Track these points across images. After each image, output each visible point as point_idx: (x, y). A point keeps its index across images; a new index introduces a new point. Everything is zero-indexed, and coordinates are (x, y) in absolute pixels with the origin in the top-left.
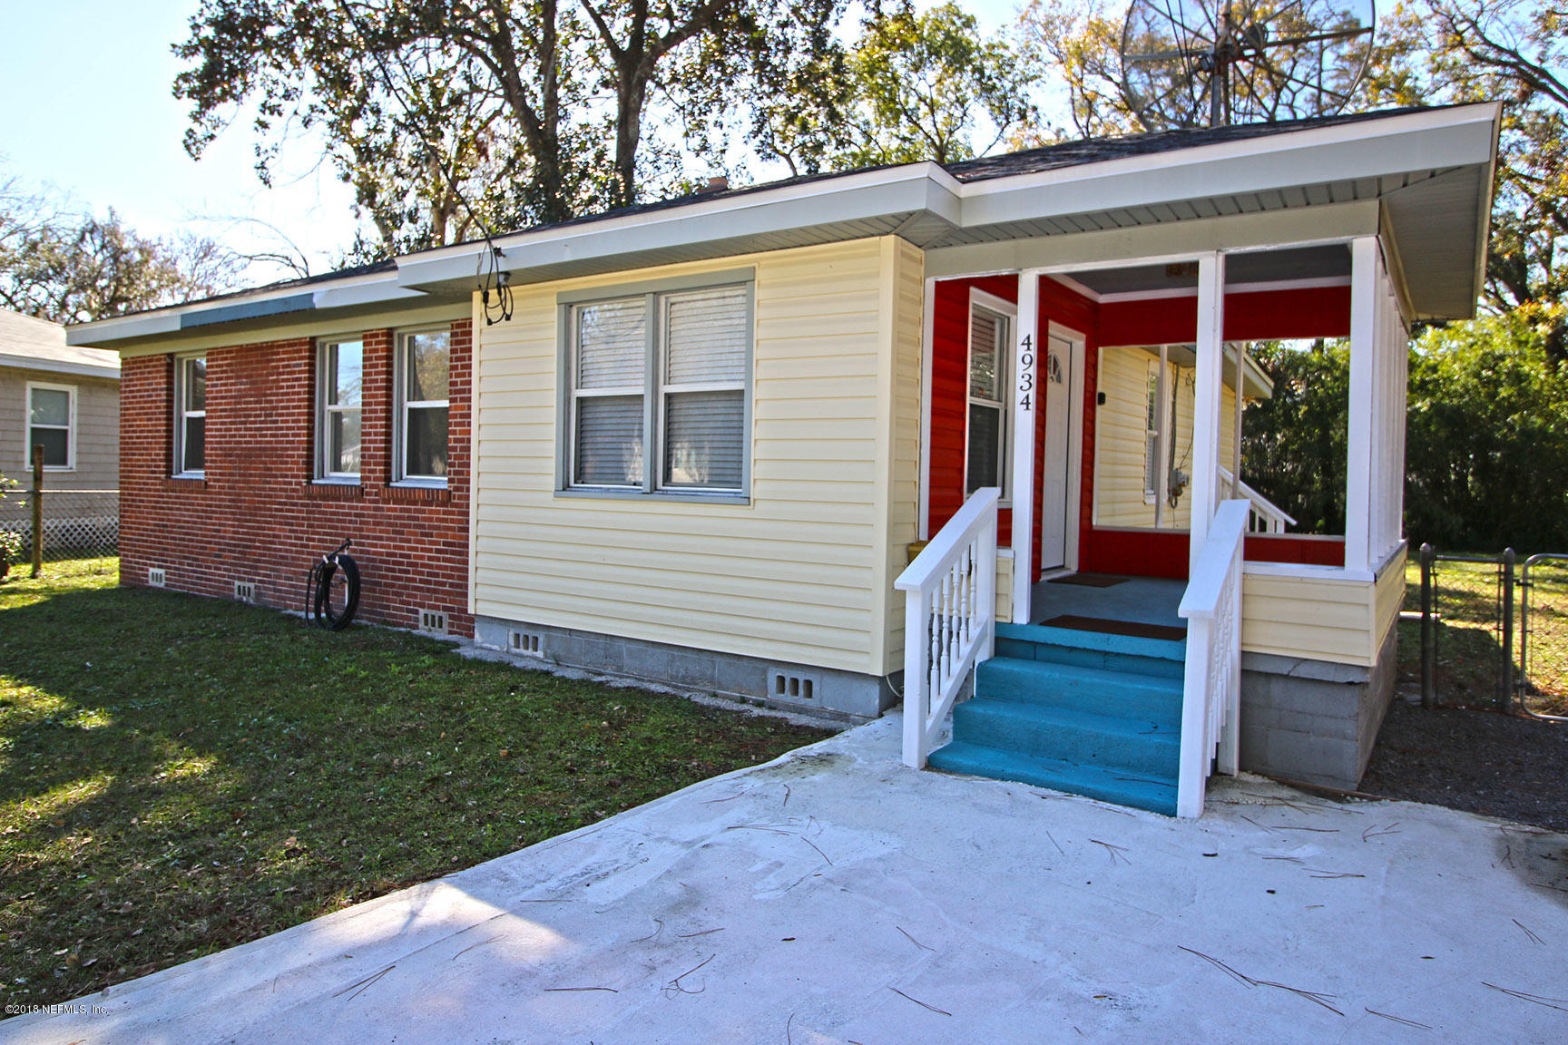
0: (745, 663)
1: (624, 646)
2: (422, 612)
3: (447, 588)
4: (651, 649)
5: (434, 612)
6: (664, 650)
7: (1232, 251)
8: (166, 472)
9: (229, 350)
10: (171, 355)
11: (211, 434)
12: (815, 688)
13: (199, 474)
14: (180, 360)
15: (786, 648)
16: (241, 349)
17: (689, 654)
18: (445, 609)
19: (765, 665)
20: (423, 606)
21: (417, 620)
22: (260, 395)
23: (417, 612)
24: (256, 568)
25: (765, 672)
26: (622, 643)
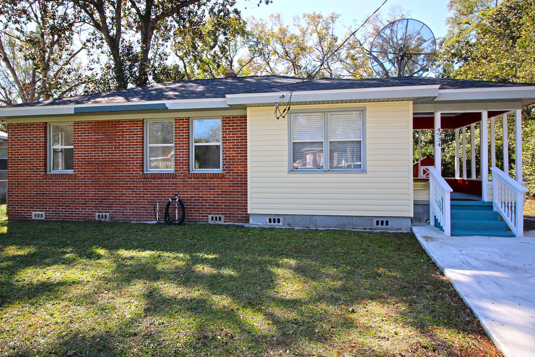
0: (365, 218)
1: (317, 218)
2: (210, 216)
3: (223, 207)
4: (328, 218)
5: (216, 216)
6: (334, 217)
7: (490, 110)
8: (45, 171)
9: (90, 122)
10: (46, 123)
11: (78, 155)
12: (389, 223)
13: (71, 172)
14: (50, 125)
15: (380, 212)
16: (103, 122)
17: (343, 218)
18: (222, 214)
19: (372, 218)
20: (211, 214)
21: (208, 219)
22: (111, 140)
23: (208, 216)
24: (111, 207)
25: (372, 220)
26: (317, 217)
